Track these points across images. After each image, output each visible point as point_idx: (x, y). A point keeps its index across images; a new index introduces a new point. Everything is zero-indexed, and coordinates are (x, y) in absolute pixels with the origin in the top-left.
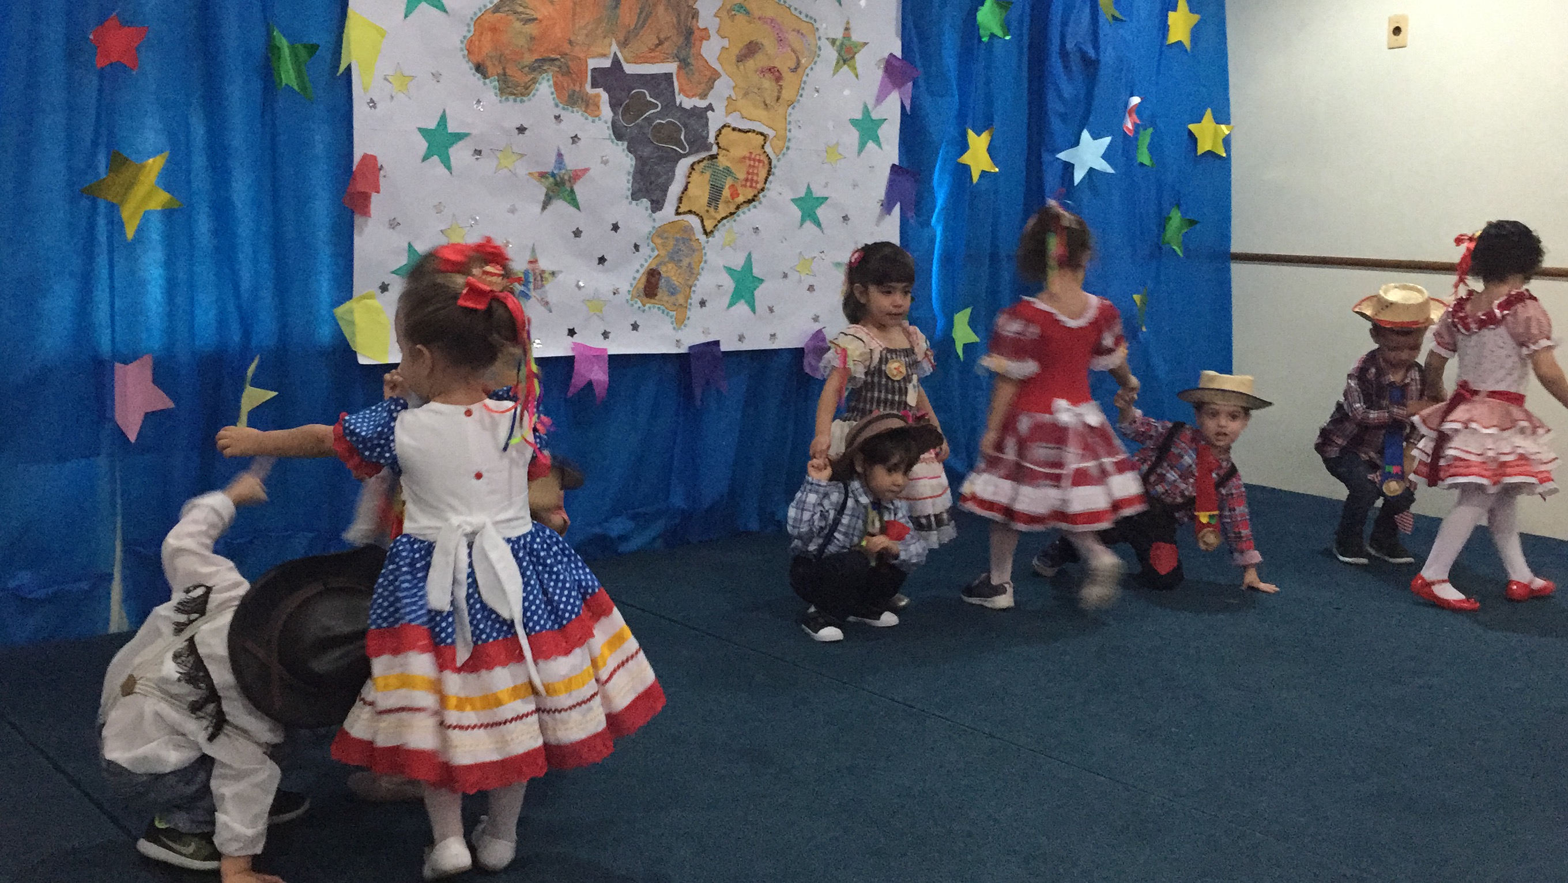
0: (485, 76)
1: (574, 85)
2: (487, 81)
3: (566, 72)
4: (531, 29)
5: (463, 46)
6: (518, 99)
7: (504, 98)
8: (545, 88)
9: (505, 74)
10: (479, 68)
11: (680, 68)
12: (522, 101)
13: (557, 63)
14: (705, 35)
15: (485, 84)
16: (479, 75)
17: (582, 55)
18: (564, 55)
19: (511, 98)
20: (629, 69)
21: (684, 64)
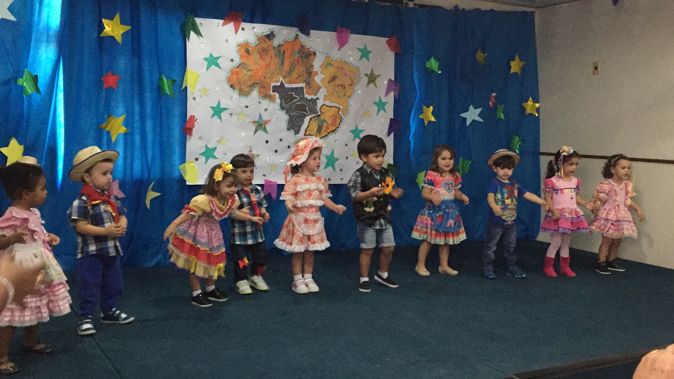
0: (234, 89)
1: (266, 91)
2: (235, 90)
3: (263, 87)
4: (250, 73)
5: (227, 79)
6: (246, 96)
7: (240, 96)
8: (255, 93)
9: (241, 88)
10: (232, 86)
11: (306, 85)
12: (247, 97)
13: (260, 84)
14: (316, 73)
15: (234, 92)
16: (232, 89)
17: (269, 81)
18: (262, 82)
19: (243, 96)
20: (287, 86)
21: (308, 84)
